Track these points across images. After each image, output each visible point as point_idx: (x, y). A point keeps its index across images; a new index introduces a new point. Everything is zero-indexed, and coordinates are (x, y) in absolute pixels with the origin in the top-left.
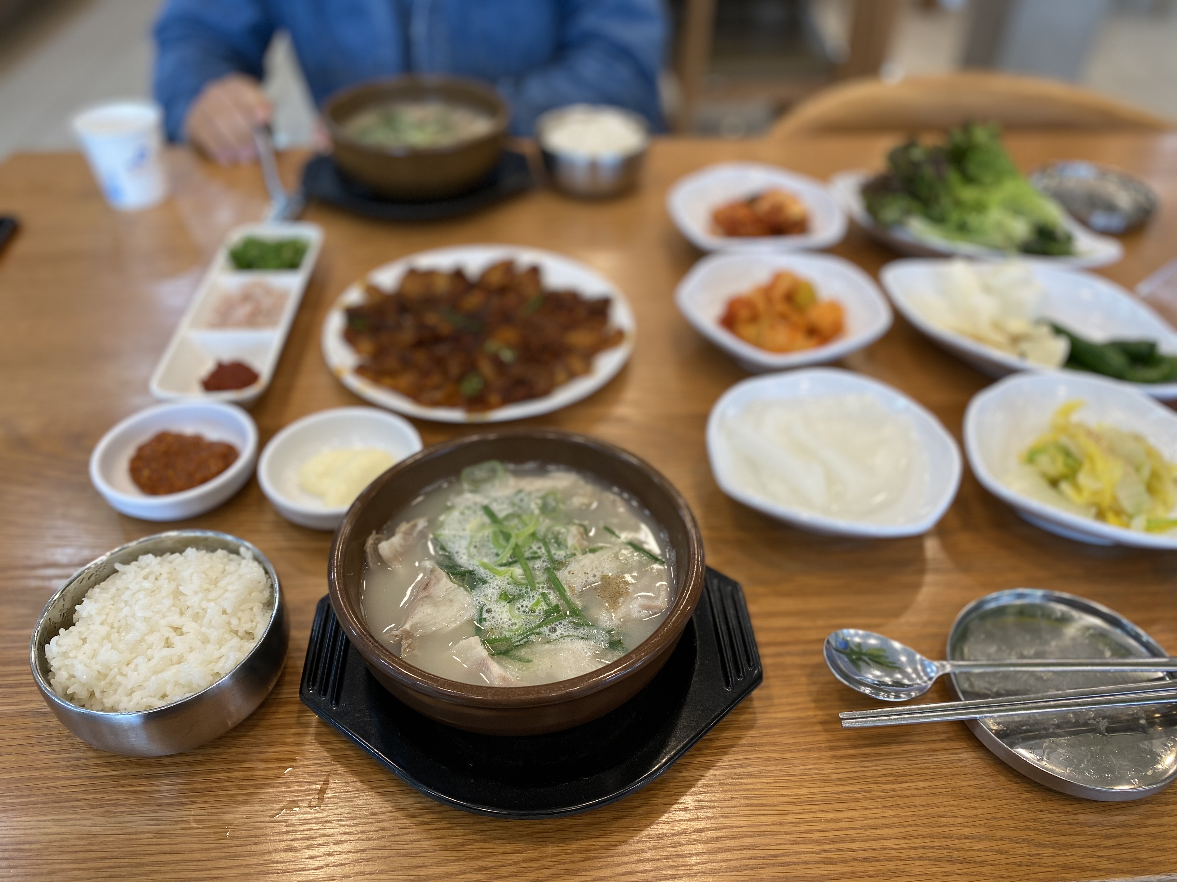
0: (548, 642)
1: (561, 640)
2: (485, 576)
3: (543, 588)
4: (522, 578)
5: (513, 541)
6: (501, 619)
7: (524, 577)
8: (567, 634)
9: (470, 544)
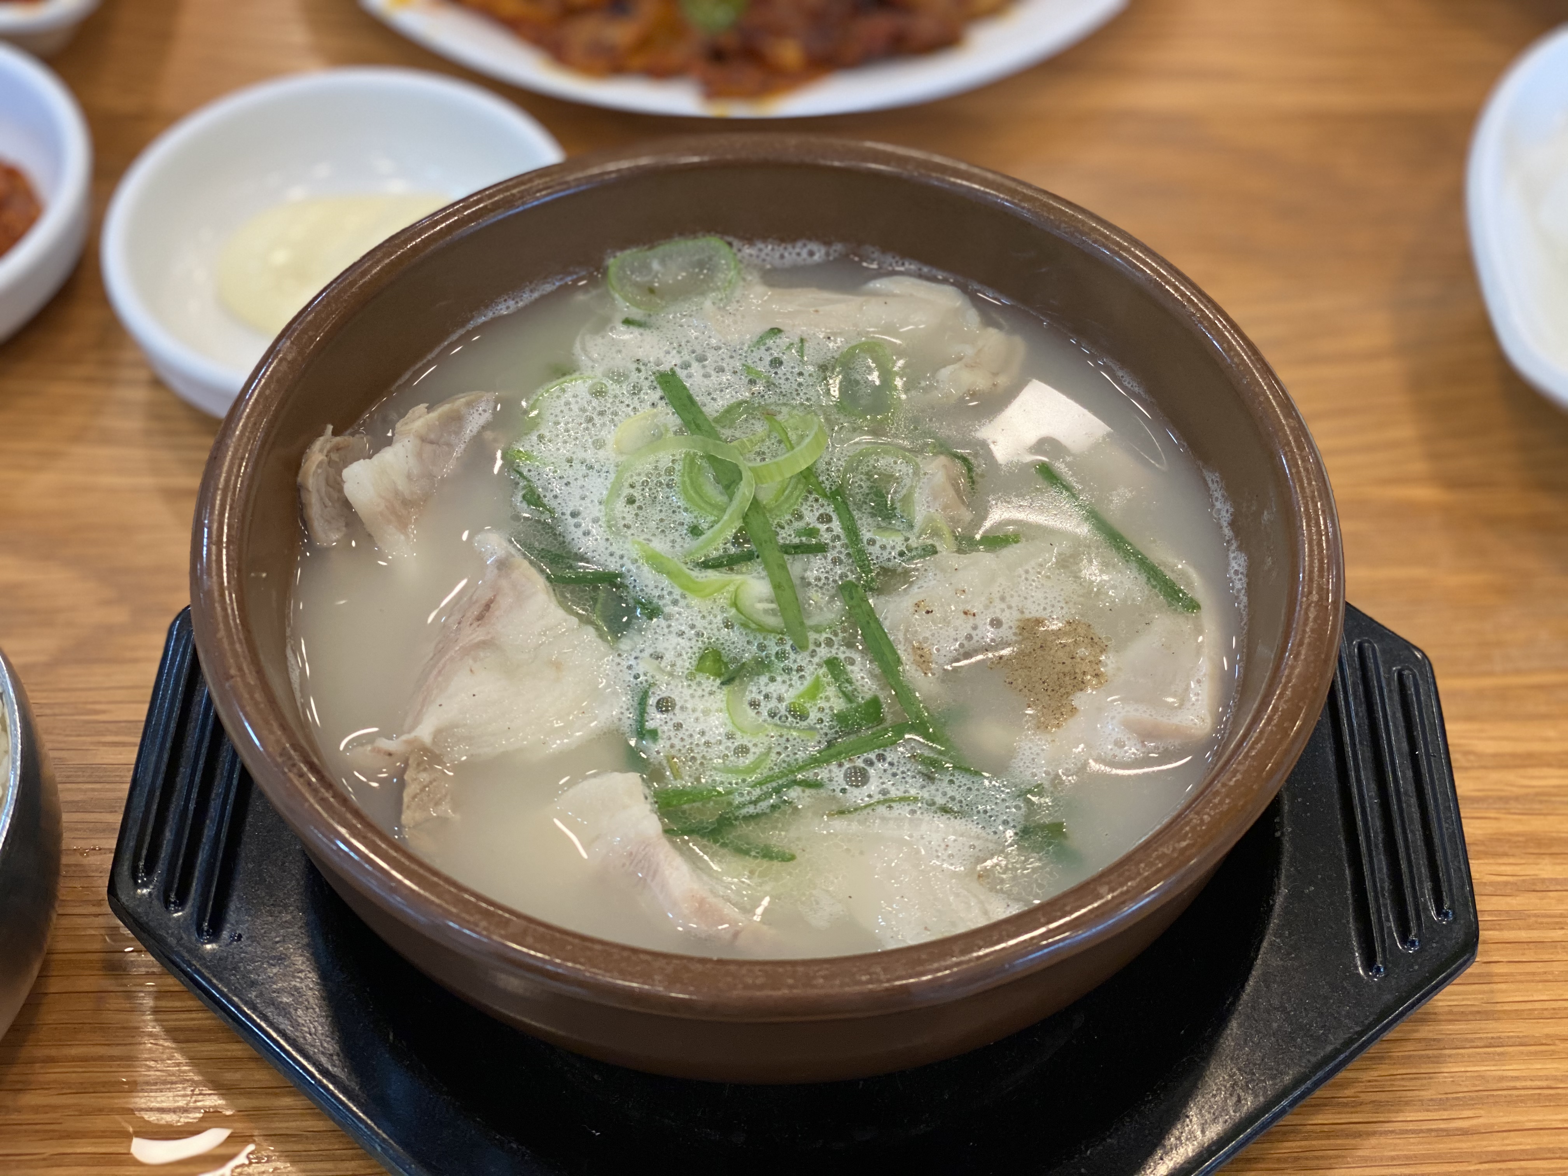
0: (841, 812)
1: (882, 810)
2: (657, 593)
3: (829, 643)
4: (766, 611)
5: (745, 491)
6: (703, 733)
7: (773, 606)
8: (900, 794)
9: (615, 491)
